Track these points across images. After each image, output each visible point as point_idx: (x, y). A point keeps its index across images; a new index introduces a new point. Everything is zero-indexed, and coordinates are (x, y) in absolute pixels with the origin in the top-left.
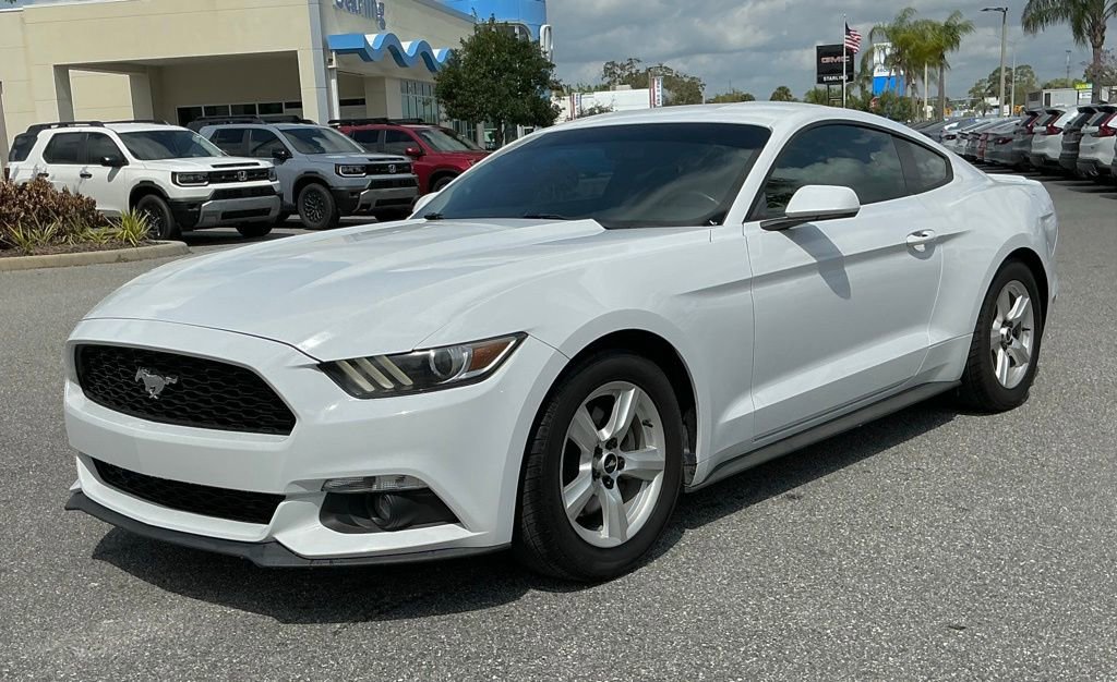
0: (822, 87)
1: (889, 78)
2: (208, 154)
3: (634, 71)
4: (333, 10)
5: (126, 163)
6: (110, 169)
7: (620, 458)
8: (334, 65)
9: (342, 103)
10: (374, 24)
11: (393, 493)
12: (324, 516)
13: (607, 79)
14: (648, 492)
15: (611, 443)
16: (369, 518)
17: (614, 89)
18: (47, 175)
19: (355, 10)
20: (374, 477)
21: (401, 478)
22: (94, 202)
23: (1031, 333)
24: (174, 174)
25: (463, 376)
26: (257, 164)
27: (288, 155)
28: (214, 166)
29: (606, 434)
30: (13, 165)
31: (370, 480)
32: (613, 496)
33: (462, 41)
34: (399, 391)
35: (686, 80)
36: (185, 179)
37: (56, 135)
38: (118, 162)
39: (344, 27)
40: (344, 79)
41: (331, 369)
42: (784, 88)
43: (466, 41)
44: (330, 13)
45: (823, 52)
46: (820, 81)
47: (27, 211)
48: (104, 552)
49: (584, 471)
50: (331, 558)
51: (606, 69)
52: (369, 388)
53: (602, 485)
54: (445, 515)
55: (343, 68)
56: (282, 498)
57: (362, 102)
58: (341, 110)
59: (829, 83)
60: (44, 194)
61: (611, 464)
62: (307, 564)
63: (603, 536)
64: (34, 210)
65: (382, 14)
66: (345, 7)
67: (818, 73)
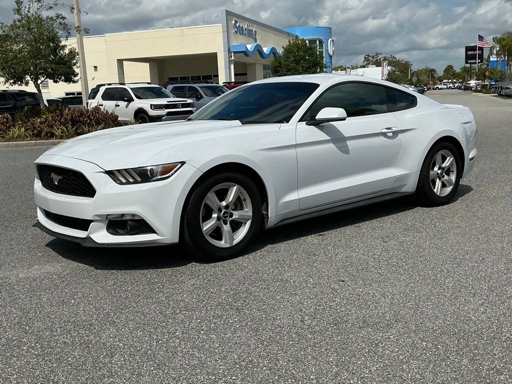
0: (468, 65)
1: (497, 61)
2: (167, 97)
3: (378, 59)
4: (233, 34)
5: (134, 101)
6: (127, 103)
7: (230, 213)
8: (233, 58)
9: (235, 75)
10: (252, 40)
11: (130, 220)
12: (108, 229)
13: (366, 63)
14: (245, 228)
15: (227, 207)
16: (123, 230)
17: (368, 67)
18: (102, 105)
19: (243, 34)
20: (124, 214)
21: (134, 215)
22: (118, 116)
23: (455, 173)
24: (151, 105)
25: (159, 177)
26: (186, 101)
27: (202, 97)
28: (168, 102)
29: (224, 203)
30: (90, 101)
31: (123, 215)
32: (227, 228)
33: (283, 47)
34: (136, 182)
35: (404, 62)
36: (156, 107)
37: (107, 89)
38: (130, 100)
39: (238, 42)
40: (237, 65)
41: (110, 173)
42: (450, 66)
43: (285, 47)
44: (232, 35)
45: (468, 49)
46: (467, 63)
47: (91, 120)
48: (50, 245)
49: (214, 217)
50: (108, 244)
51: (365, 58)
52: (124, 181)
53: (222, 223)
54: (151, 230)
55: (237, 60)
56: (92, 221)
57: (246, 74)
58: (235, 78)
59: (471, 63)
60: (98, 113)
61: (226, 215)
62: (99, 246)
63: (222, 244)
64: (94, 119)
65: (255, 36)
66: (239, 33)
67: (466, 59)
